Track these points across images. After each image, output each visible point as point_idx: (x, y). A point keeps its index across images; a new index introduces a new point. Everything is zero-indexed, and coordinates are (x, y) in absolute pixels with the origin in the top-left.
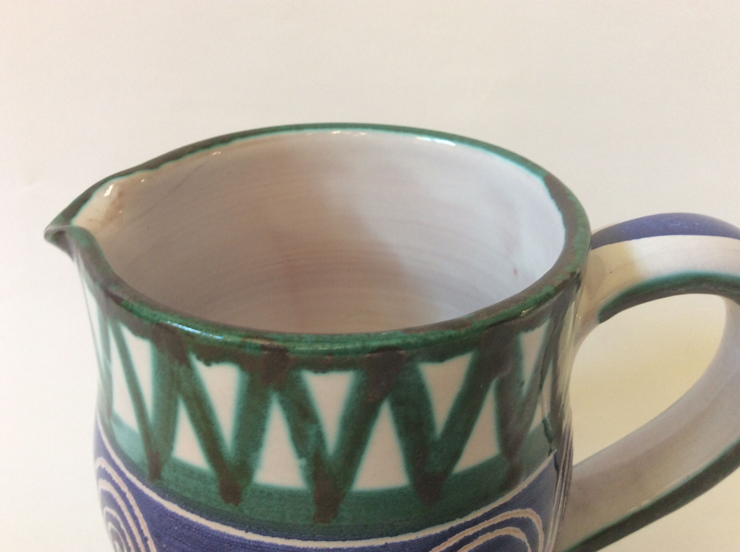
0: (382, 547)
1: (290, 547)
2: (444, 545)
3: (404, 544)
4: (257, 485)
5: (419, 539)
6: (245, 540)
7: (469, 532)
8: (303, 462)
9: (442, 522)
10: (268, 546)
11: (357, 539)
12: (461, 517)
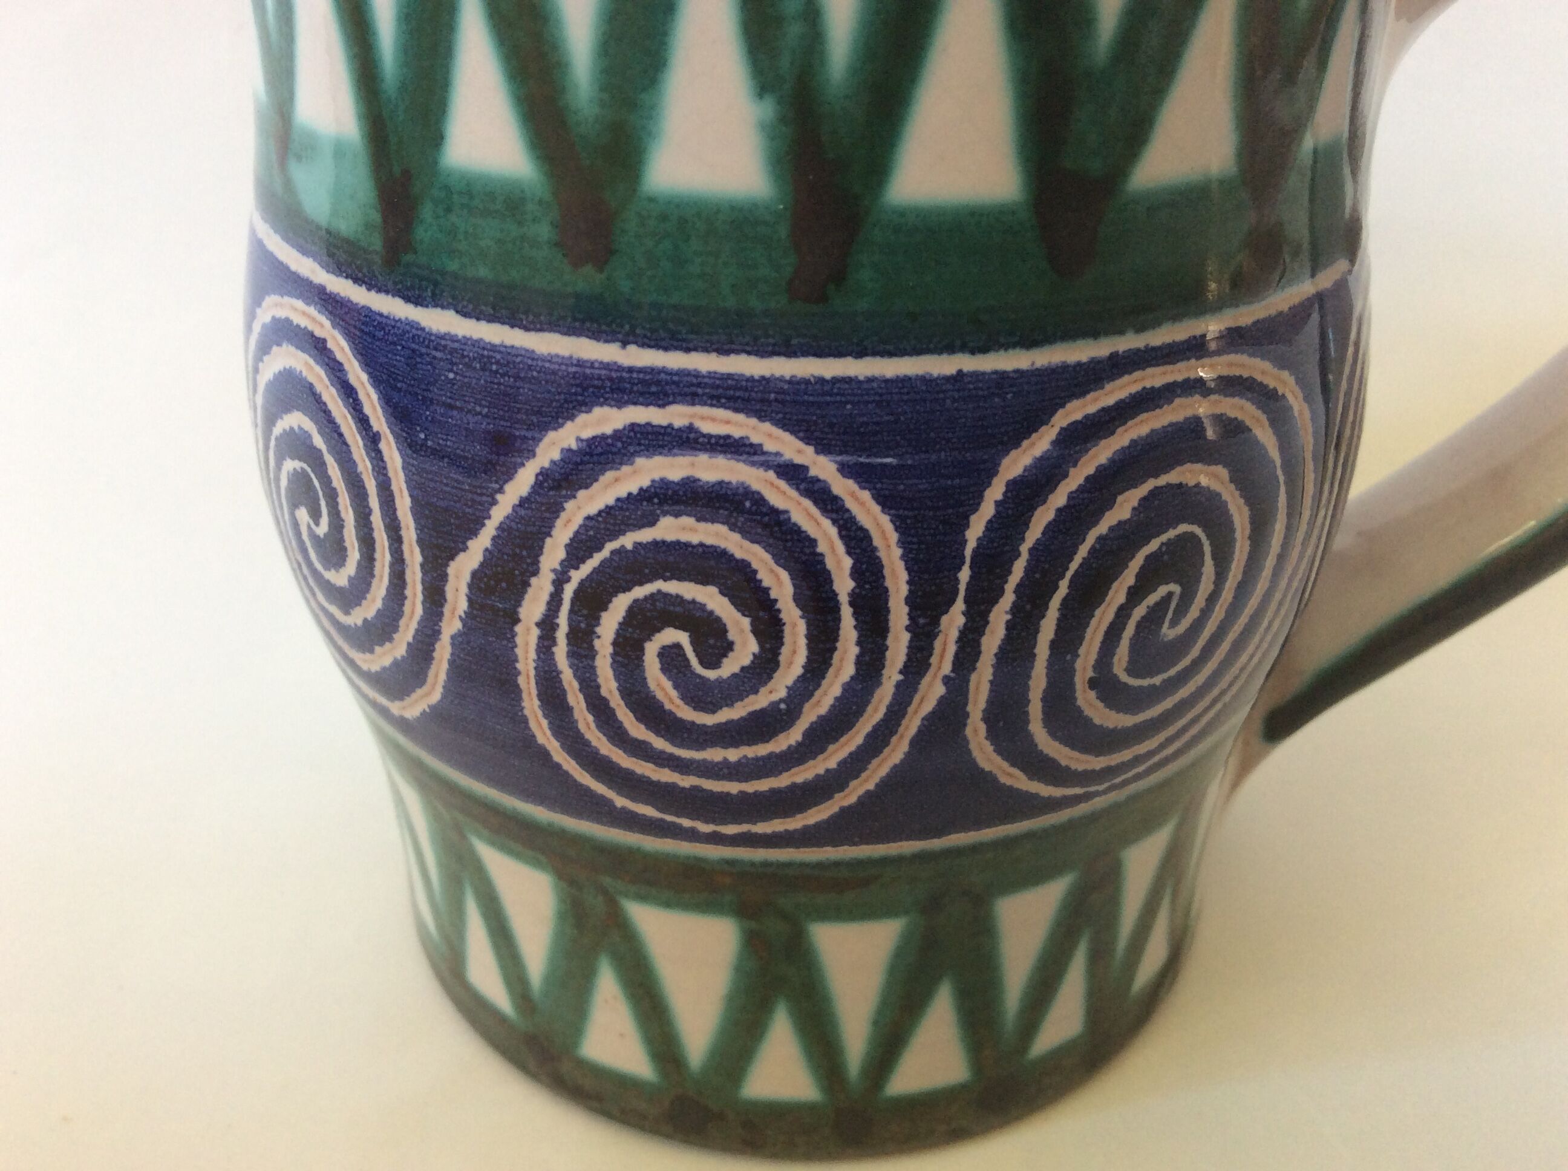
0: (948, 379)
1: (729, 376)
2: (1096, 400)
3: (1001, 378)
4: (652, 200)
5: (1037, 369)
6: (620, 368)
7: (1155, 377)
8: (767, 109)
9: (1095, 334)
10: (676, 378)
11: (891, 354)
12: (1140, 329)
